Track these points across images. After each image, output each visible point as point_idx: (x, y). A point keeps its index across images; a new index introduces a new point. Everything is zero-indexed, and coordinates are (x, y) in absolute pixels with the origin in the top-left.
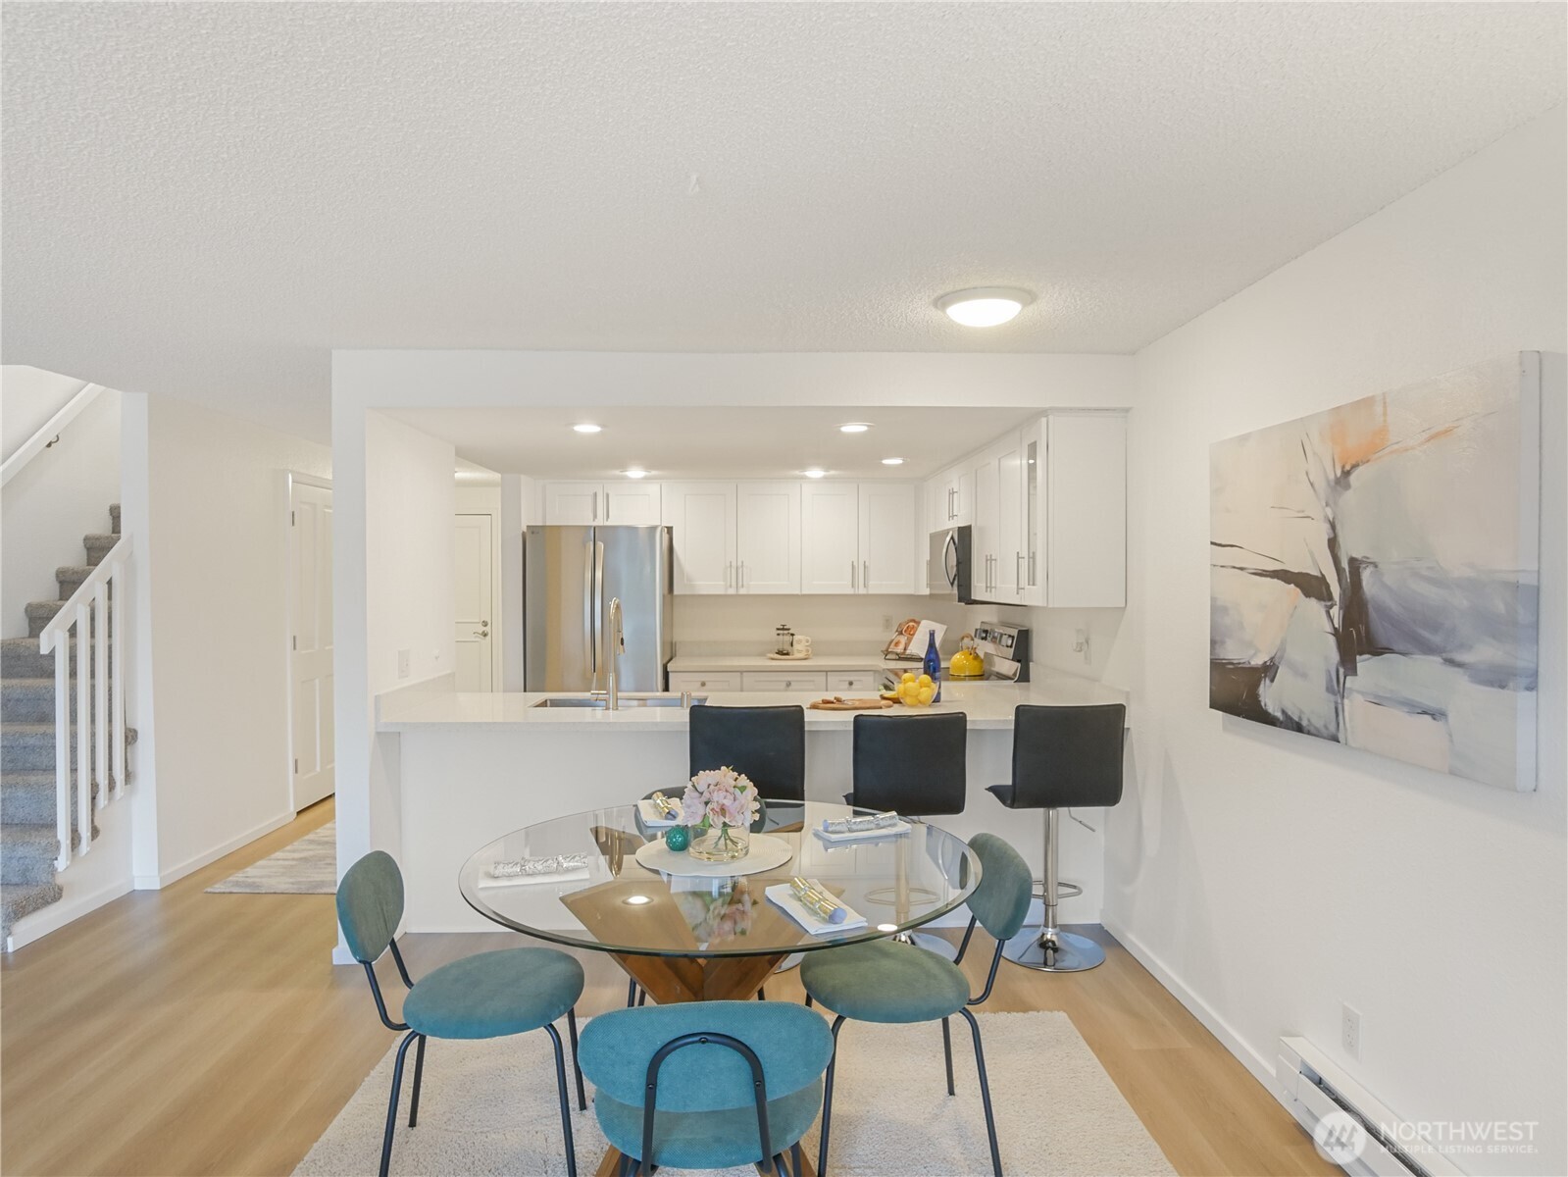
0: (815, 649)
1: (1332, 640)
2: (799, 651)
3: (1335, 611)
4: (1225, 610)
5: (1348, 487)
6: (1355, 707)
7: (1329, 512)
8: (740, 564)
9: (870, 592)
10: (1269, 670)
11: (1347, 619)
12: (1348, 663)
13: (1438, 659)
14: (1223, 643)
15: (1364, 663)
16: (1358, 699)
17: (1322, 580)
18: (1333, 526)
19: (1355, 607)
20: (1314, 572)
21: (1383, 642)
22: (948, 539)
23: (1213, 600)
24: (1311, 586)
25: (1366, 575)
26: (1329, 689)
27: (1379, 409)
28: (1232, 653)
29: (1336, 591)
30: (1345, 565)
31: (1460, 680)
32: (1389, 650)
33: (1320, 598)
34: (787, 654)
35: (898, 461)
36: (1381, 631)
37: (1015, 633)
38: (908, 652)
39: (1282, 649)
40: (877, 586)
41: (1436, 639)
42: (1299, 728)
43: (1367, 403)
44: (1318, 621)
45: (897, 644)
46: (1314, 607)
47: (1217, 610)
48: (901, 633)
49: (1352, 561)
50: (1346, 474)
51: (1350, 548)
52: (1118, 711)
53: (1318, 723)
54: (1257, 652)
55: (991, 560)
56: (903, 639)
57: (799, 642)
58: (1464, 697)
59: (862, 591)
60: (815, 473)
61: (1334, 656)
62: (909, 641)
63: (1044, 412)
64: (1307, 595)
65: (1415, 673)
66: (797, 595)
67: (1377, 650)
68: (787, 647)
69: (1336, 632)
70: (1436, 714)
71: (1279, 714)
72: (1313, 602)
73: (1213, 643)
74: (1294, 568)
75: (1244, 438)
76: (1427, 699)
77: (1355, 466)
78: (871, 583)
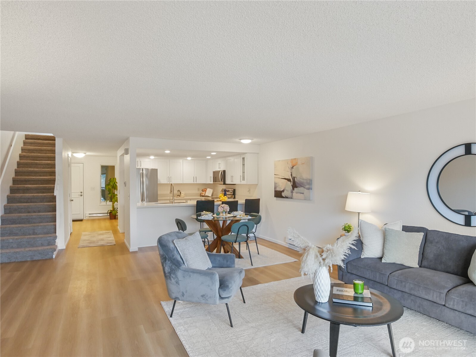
0: (186, 195)
1: (291, 186)
2: (182, 195)
3: (292, 183)
4: (277, 184)
5: (293, 168)
6: (294, 194)
7: (291, 171)
8: (170, 177)
9: (197, 183)
10: (283, 191)
11: (293, 184)
12: (293, 189)
13: (303, 188)
14: (276, 188)
15: (295, 189)
16: (295, 193)
17: (290, 179)
18: (291, 173)
19: (294, 182)
20: (289, 178)
21: (297, 186)
22: (220, 173)
23: (275, 182)
24: (289, 180)
25: (295, 179)
26: (291, 192)
27: (297, 160)
28: (278, 189)
29: (292, 181)
30: (293, 177)
31: (305, 189)
32: (298, 187)
33: (290, 181)
34: (180, 196)
35: (210, 157)
36: (297, 185)
37: (233, 190)
38: (206, 195)
39: (285, 188)
40: (199, 181)
41: (303, 185)
42: (287, 198)
43: (295, 159)
44: (290, 184)
45: (203, 193)
46: (289, 183)
47: (275, 184)
48: (203, 191)
49: (294, 177)
50: (293, 167)
51: (294, 175)
52: (258, 200)
53: (290, 197)
54: (281, 189)
55: (233, 176)
56: (204, 193)
57: (182, 193)
58: (306, 191)
59: (195, 182)
60: (189, 158)
61: (292, 188)
62: (205, 193)
63: (246, 153)
64: (288, 181)
65: (301, 189)
66: (182, 184)
67: (296, 187)
68: (180, 195)
69: (292, 186)
70: (303, 193)
71: (285, 196)
72: (289, 182)
73: (275, 188)
74: (287, 178)
75: (279, 161)
76: (302, 192)
77: (294, 166)
78: (197, 181)
